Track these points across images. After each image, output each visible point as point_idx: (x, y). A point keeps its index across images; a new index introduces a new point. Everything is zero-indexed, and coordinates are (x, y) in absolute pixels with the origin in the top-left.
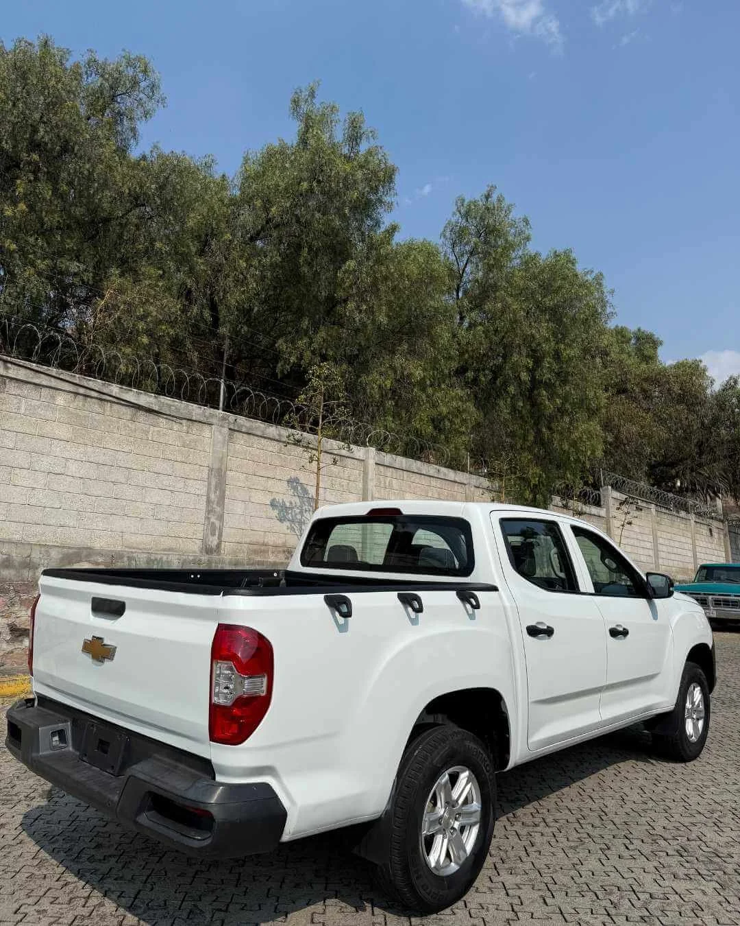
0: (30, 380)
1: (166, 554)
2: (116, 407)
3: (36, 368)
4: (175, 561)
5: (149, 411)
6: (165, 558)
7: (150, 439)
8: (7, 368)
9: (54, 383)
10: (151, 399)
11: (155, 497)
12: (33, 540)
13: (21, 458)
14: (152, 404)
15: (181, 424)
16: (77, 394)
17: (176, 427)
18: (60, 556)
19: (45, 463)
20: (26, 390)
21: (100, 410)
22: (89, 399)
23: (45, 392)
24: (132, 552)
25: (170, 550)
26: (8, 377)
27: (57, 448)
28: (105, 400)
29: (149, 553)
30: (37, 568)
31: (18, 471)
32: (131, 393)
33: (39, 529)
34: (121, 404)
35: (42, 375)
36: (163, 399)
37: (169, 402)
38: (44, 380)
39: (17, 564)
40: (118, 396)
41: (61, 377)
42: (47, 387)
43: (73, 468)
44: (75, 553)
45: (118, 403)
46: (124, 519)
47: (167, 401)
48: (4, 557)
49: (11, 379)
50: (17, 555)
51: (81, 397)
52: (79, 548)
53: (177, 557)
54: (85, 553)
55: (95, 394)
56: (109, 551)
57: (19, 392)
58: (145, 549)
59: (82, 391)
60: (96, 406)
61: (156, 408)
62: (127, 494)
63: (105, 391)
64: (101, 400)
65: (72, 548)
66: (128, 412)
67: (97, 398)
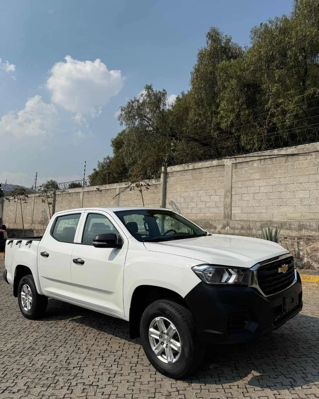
0: (244, 161)
1: (308, 222)
2: (278, 159)
3: (246, 156)
4: (314, 225)
5: (293, 155)
6: (308, 224)
7: (295, 167)
8: (236, 160)
9: (252, 159)
10: (293, 149)
11: (301, 194)
12: (251, 220)
13: (244, 190)
14: (294, 151)
15: (312, 155)
16: (261, 160)
17: (309, 157)
18: (260, 225)
19: (252, 190)
20: (244, 165)
21: (271, 163)
22: (266, 160)
23: (250, 163)
24: (290, 222)
25: (311, 219)
26: (237, 163)
27: (256, 183)
28: (273, 158)
29: (299, 222)
30: (252, 230)
31: (243, 195)
32: (283, 151)
33: (252, 215)
34: (279, 157)
35: (248, 158)
36: (300, 147)
37: (303, 147)
38: (248, 159)
39: (246, 228)
40: (277, 154)
41: (254, 155)
42: (250, 161)
43: (263, 189)
44: (265, 223)
45: (278, 157)
46: (286, 207)
47: (301, 147)
48: (241, 226)
49: (238, 163)
50: (245, 225)
51: (263, 160)
52: (267, 221)
53: (315, 223)
54: (269, 223)
55: (267, 157)
56: (281, 222)
57: (241, 167)
58: (298, 220)
59: (262, 158)
60: (269, 161)
61: (296, 153)
62: (287, 196)
63: (271, 154)
64: (271, 158)
65: (265, 221)
66: (284, 159)
67: (269, 158)
